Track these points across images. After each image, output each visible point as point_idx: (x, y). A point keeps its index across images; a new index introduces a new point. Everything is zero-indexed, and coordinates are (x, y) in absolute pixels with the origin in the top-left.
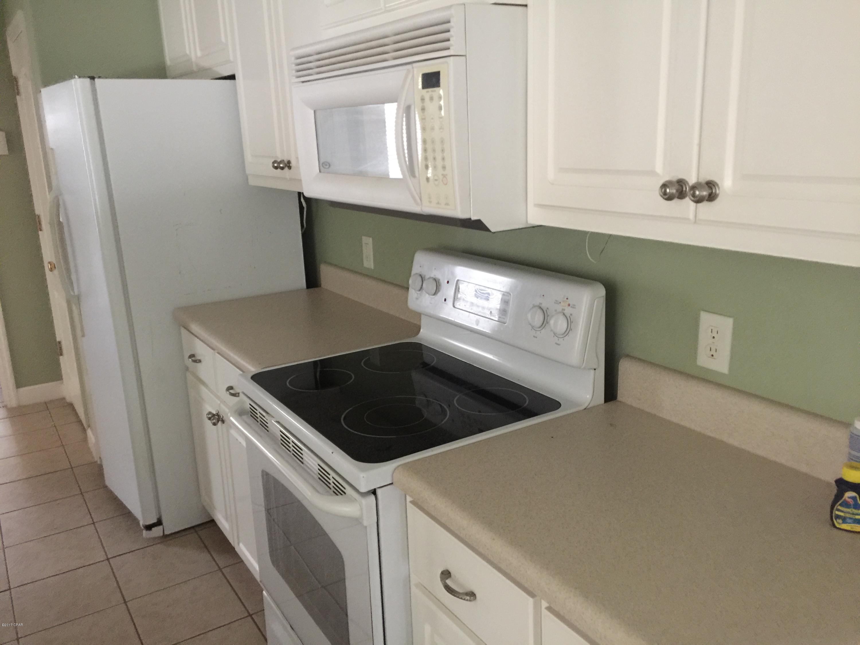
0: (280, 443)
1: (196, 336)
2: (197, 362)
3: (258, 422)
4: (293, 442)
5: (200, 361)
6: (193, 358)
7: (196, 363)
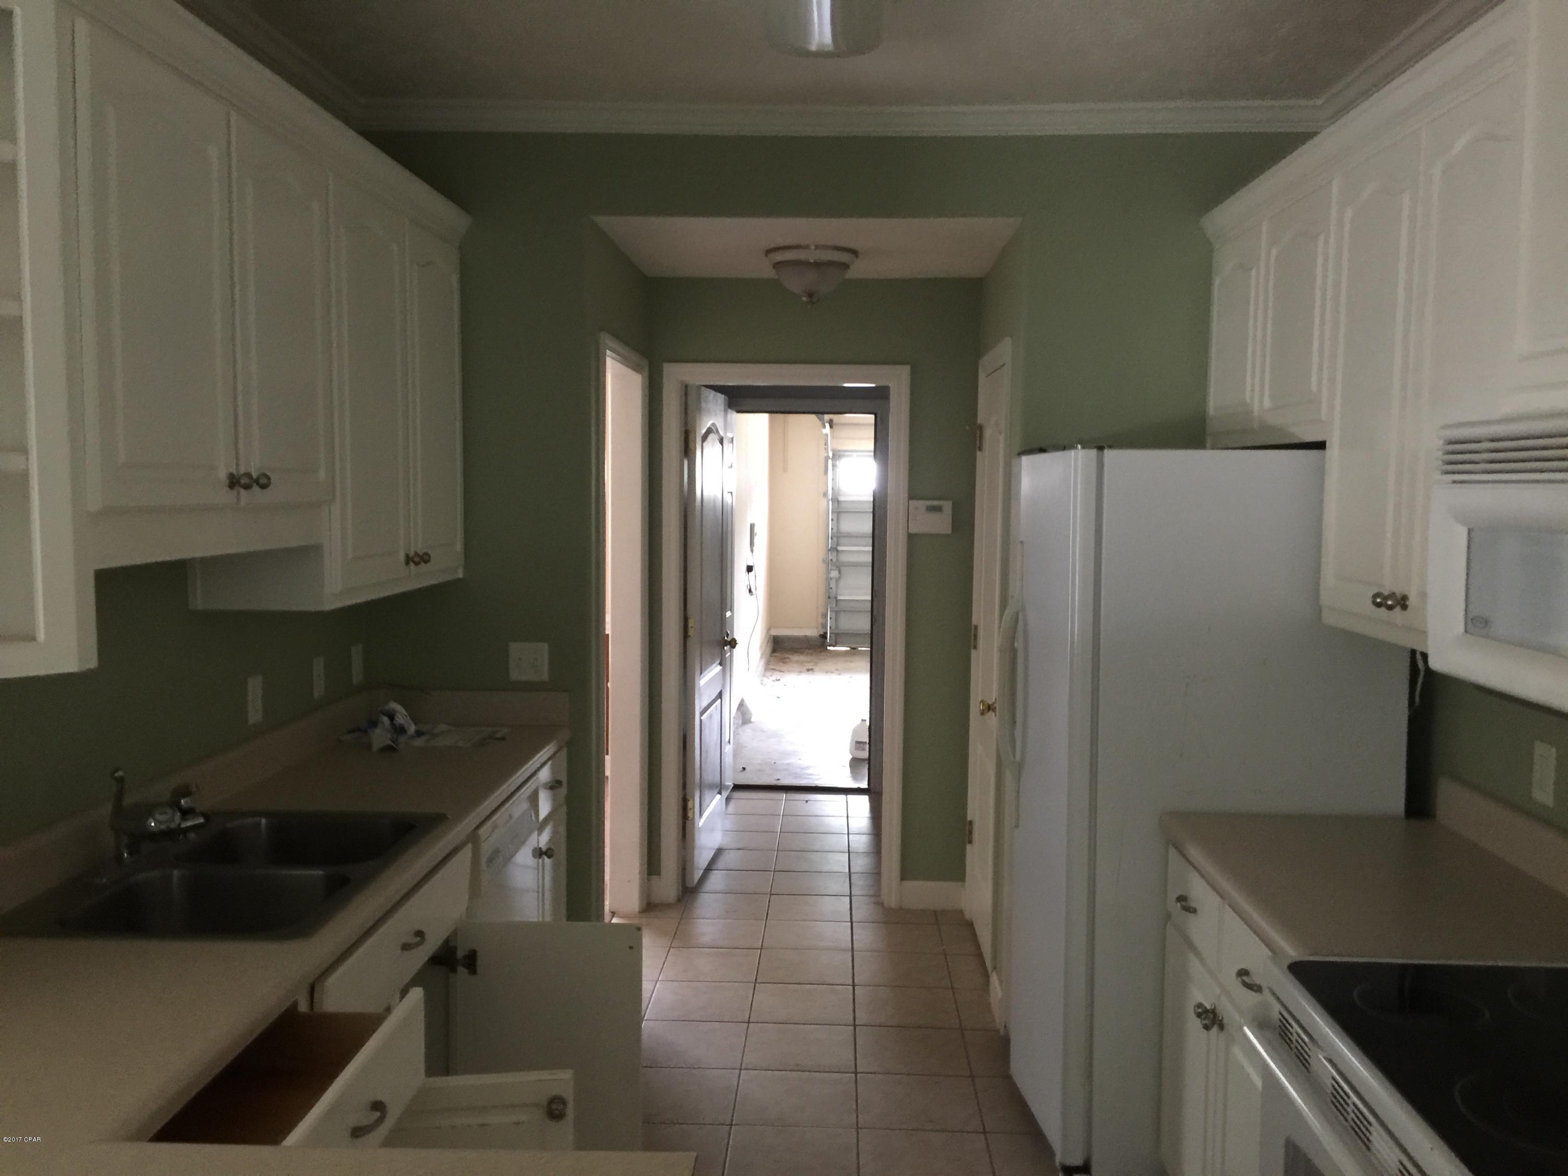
0: (1329, 1101)
1: (1195, 868)
2: (1190, 912)
3: (1291, 1048)
4: (1354, 1104)
5: (1194, 911)
6: (1183, 903)
7: (1187, 913)
